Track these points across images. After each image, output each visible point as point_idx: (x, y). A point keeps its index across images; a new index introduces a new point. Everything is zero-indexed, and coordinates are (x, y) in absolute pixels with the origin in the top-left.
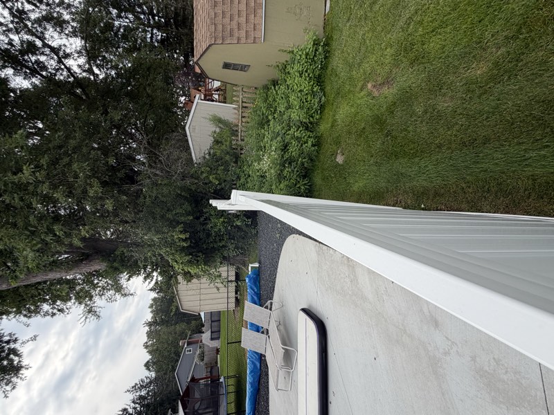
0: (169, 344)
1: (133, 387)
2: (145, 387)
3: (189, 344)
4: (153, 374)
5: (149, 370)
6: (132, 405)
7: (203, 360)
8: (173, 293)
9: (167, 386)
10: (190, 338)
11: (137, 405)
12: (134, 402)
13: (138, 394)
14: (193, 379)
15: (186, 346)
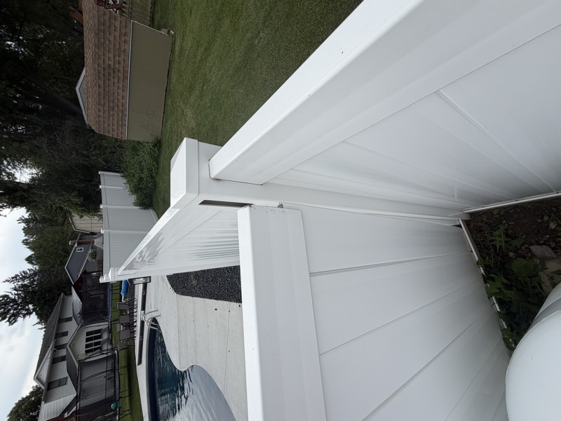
0: (55, 243)
1: (13, 278)
2: (29, 278)
3: (79, 244)
4: (37, 267)
5: (33, 264)
6: (14, 292)
7: (95, 258)
8: (69, 223)
9: (56, 277)
10: (80, 239)
11: (20, 292)
12: (15, 289)
13: (20, 283)
14: (85, 272)
15: (76, 245)
